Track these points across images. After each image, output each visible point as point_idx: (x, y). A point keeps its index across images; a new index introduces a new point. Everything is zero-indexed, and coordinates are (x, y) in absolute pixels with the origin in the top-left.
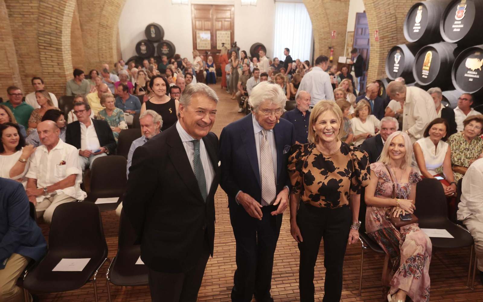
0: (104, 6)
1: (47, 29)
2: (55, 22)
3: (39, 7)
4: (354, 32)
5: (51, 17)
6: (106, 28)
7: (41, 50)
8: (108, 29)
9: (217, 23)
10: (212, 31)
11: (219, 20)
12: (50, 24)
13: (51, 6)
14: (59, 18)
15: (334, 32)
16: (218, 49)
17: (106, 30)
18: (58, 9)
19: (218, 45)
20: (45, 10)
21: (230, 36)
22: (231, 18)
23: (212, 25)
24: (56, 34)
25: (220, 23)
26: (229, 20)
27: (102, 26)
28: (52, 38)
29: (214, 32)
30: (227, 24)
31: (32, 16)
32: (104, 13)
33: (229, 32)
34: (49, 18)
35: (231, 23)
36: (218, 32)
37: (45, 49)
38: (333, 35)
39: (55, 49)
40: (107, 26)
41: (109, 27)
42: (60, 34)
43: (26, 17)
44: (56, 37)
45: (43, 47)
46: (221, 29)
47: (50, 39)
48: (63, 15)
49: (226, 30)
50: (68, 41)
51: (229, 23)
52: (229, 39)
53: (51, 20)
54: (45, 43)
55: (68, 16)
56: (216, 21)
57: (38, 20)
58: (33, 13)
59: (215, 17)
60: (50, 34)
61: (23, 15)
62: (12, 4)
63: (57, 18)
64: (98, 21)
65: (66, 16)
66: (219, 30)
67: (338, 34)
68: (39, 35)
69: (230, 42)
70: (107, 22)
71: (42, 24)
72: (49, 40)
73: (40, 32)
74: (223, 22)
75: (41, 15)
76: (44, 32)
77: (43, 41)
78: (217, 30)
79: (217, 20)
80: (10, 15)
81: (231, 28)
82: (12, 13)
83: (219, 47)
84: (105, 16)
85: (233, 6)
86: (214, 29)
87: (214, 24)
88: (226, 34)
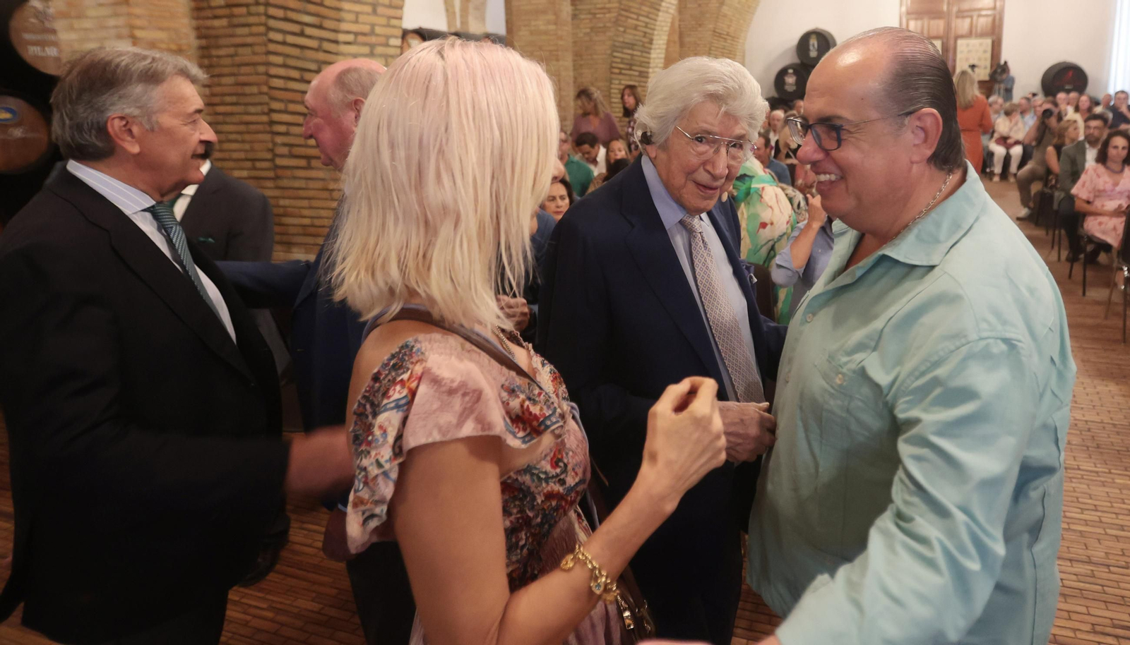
1: (628, 38)
2: (644, 24)
5: (639, 15)
6: (725, 39)
7: (614, 76)
8: (729, 41)
9: (959, 21)
10: (945, 40)
11: (966, 14)
12: (636, 28)
14: (651, 16)
17: (725, 42)
21: (989, 48)
22: (994, 8)
23: (948, 27)
24: (643, 46)
25: (968, 21)
26: (989, 12)
27: (717, 34)
28: (635, 53)
29: (952, 42)
30: (983, 22)
31: (607, 15)
33: (988, 42)
34: (635, 17)
35: (994, 20)
36: (960, 42)
37: (620, 73)
39: (637, 73)
40: (728, 34)
41: (730, 36)
42: (647, 45)
43: (599, 18)
44: (642, 52)
45: (617, 71)
46: (970, 35)
47: (632, 55)
48: (659, 10)
49: (982, 35)
50: (661, 58)
51: (990, 19)
52: (989, 55)
53: (637, 20)
54: (622, 63)
55: (667, 12)
56: (957, 17)
57: (616, 22)
58: (609, 11)
59: (955, 9)
60: (631, 46)
61: (595, 14)
63: (647, 17)
64: (711, 26)
65: (663, 11)
66: (962, 37)
68: (614, 48)
69: (988, 64)
70: (729, 26)
71: (622, 29)
72: (629, 57)
73: (617, 44)
74: (975, 18)
75: (623, 13)
76: (623, 42)
77: (619, 60)
78: (957, 38)
79: (961, 14)
80: (574, 16)
81: (995, 34)
82: (577, 12)
84: (725, 16)
86: (952, 35)
87: (953, 25)
88: (981, 44)
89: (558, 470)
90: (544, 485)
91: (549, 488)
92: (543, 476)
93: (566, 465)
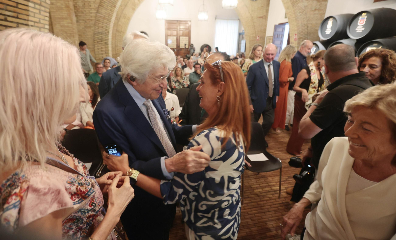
0: (120, 19)
1: (100, 30)
2: (105, 26)
3: (96, 17)
4: (273, 36)
5: (103, 23)
7: (95, 44)
9: (180, 31)
10: (177, 37)
12: (102, 27)
13: (103, 16)
14: (108, 23)
15: (258, 37)
16: (181, 47)
18: (108, 18)
19: (181, 45)
20: (100, 19)
21: (188, 40)
22: (189, 28)
24: (106, 34)
25: (182, 32)
28: (103, 36)
31: (91, 22)
32: (120, 23)
34: (101, 23)
35: (189, 32)
36: (181, 37)
37: (98, 43)
38: (257, 38)
39: (104, 43)
40: (121, 31)
42: (107, 34)
43: (88, 23)
44: (106, 36)
45: (96, 42)
46: (182, 35)
47: (102, 37)
49: (186, 36)
51: (187, 32)
52: (188, 41)
53: (103, 24)
54: (98, 39)
57: (95, 25)
58: (92, 20)
60: (101, 33)
61: (86, 21)
62: (79, 15)
63: (107, 24)
67: (261, 38)
68: (94, 34)
71: (97, 27)
72: (101, 37)
73: (96, 32)
74: (184, 31)
75: (98, 22)
76: (98, 32)
77: (97, 38)
78: (180, 36)
80: (77, 21)
81: (188, 35)
82: (78, 20)
83: (181, 46)
85: (190, 21)
86: (179, 36)
87: (178, 33)
88: (186, 38)
89: (92, 207)
90: (87, 214)
91: (89, 214)
92: (86, 211)
93: (95, 204)
